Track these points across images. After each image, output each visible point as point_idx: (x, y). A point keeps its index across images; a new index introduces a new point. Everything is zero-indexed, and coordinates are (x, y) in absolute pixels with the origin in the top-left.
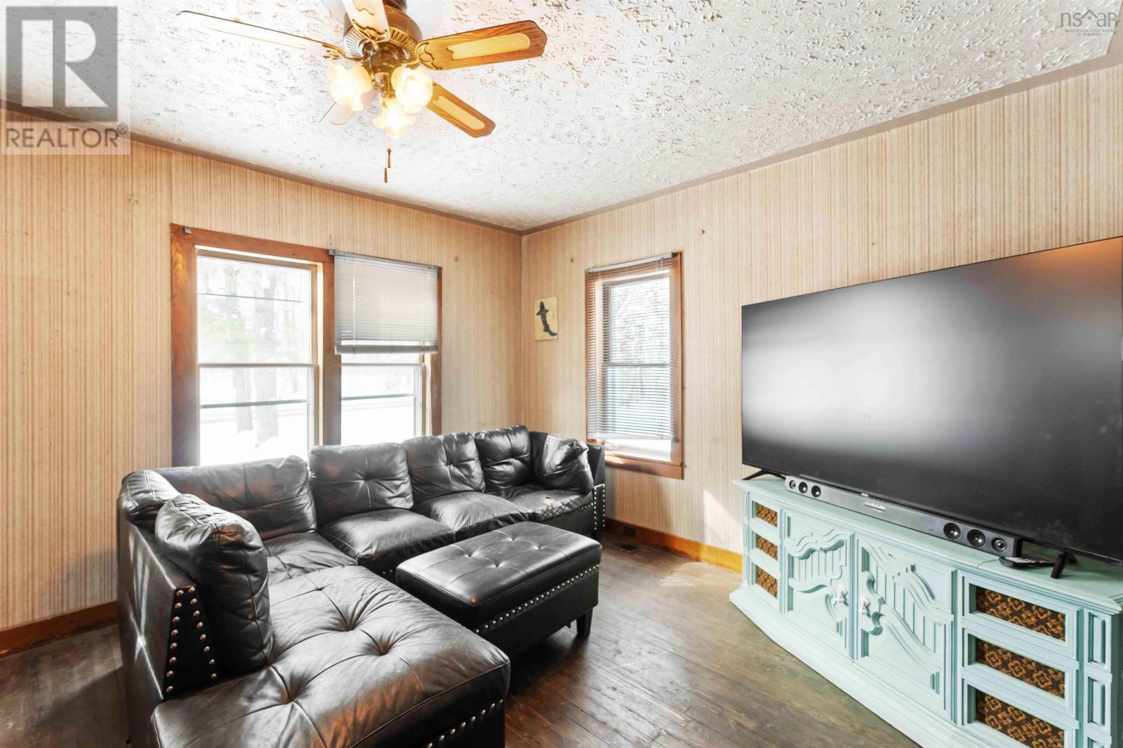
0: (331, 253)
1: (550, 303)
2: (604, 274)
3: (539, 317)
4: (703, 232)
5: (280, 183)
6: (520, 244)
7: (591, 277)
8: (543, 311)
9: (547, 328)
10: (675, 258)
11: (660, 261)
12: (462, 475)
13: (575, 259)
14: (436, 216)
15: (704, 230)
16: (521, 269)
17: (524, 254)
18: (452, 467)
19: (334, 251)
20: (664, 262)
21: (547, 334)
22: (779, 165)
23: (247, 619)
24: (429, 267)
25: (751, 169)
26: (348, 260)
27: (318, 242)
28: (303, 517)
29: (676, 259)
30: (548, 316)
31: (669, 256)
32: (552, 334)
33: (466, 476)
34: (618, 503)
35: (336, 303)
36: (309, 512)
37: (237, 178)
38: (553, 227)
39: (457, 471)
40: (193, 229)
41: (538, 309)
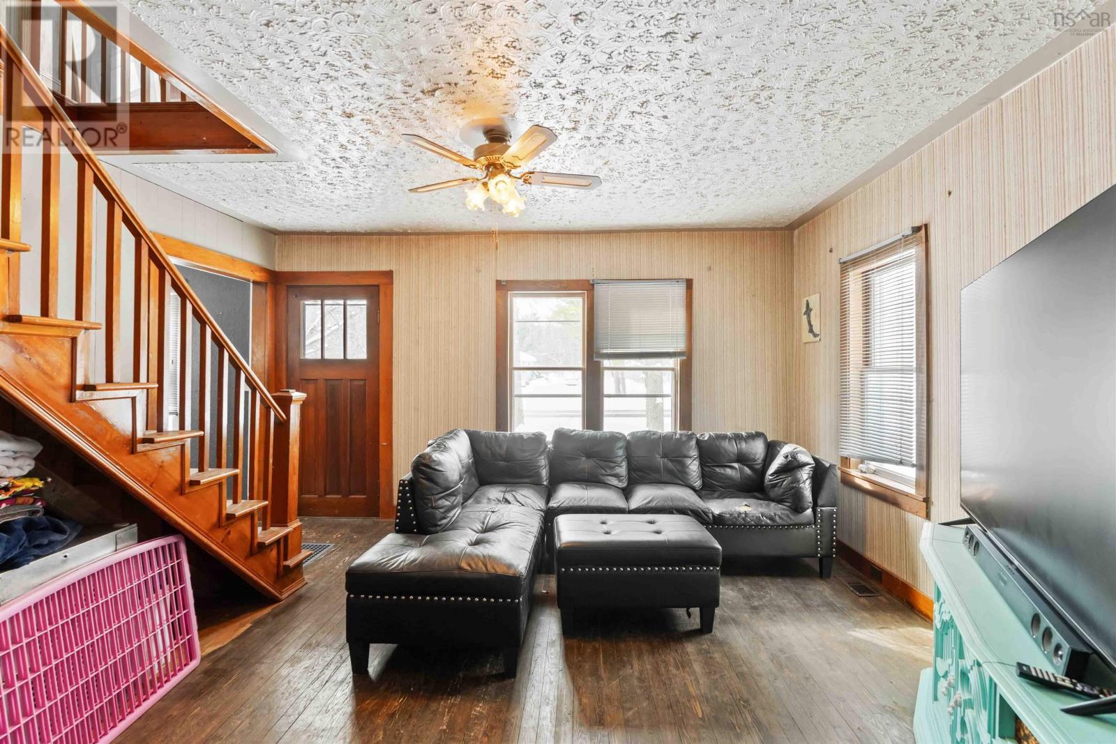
0: (591, 282)
1: (814, 300)
2: (856, 262)
3: (806, 316)
4: (950, 193)
5: (558, 239)
6: (792, 240)
7: (845, 266)
8: (808, 311)
9: (811, 331)
10: (919, 234)
11: (901, 240)
12: (674, 468)
13: (834, 250)
14: (686, 233)
15: (951, 190)
16: (793, 266)
17: (796, 250)
18: (666, 460)
19: (593, 280)
20: (905, 241)
21: (811, 335)
22: (1038, 77)
23: (427, 506)
24: (677, 280)
25: (1001, 95)
26: (604, 286)
27: (584, 275)
28: (538, 475)
29: (921, 232)
30: (812, 314)
31: (909, 232)
32: (815, 335)
33: (678, 471)
34: (869, 536)
35: (595, 320)
36: (544, 473)
37: (532, 242)
38: (816, 216)
39: (670, 465)
40: (507, 281)
41: (804, 310)
